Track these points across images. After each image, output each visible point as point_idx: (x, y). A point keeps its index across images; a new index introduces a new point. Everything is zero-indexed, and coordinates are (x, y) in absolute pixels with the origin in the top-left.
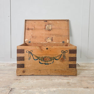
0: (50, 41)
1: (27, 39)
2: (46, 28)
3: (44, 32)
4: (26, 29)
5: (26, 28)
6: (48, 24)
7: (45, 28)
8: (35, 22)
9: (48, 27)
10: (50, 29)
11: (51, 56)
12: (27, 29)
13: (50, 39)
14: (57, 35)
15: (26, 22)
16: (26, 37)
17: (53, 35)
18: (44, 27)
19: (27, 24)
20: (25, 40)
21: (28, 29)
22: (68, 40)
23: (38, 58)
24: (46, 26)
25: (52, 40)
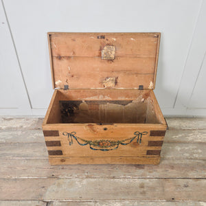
0: (111, 84)
1: (59, 81)
2: (103, 53)
3: (97, 64)
4: (55, 57)
5: (55, 55)
6: (108, 44)
7: (100, 55)
8: (74, 40)
9: (108, 52)
10: (112, 56)
11: (112, 140)
12: (57, 57)
13: (112, 80)
14: (127, 72)
15: (50, 40)
16: (56, 76)
17: (118, 72)
18: (97, 53)
19: (54, 46)
20: (56, 83)
21: (60, 58)
22: (151, 83)
23: (88, 142)
24: (101, 49)
25: (116, 83)
